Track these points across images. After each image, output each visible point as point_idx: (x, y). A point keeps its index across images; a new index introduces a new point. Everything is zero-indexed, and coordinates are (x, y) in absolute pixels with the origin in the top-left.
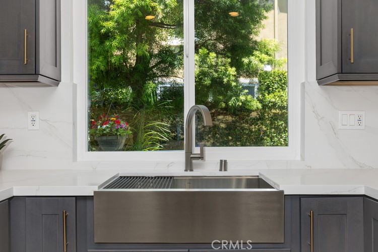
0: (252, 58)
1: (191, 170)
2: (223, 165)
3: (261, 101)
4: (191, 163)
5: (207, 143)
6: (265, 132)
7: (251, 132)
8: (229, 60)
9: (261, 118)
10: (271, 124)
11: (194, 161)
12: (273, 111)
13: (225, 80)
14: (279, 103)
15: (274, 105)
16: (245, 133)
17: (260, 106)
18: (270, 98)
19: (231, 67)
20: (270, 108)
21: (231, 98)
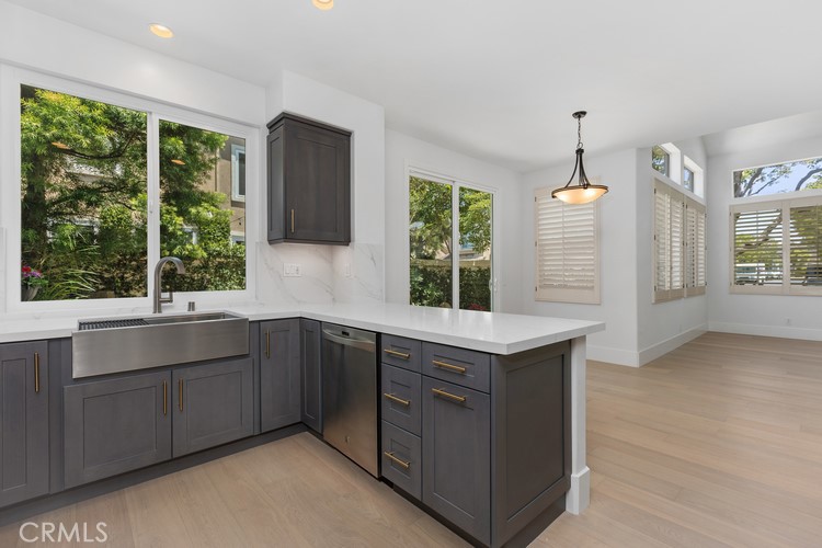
0: (200, 209)
1: (160, 312)
2: (192, 306)
3: (206, 250)
4: (159, 306)
5: (137, 294)
6: (209, 281)
7: (194, 280)
8: (175, 209)
9: (205, 266)
10: (216, 272)
11: (163, 305)
12: (218, 260)
13: (171, 229)
14: (225, 252)
15: (219, 254)
16: (186, 282)
17: (205, 254)
18: (214, 246)
19: (178, 216)
20: (214, 257)
21: (175, 246)
